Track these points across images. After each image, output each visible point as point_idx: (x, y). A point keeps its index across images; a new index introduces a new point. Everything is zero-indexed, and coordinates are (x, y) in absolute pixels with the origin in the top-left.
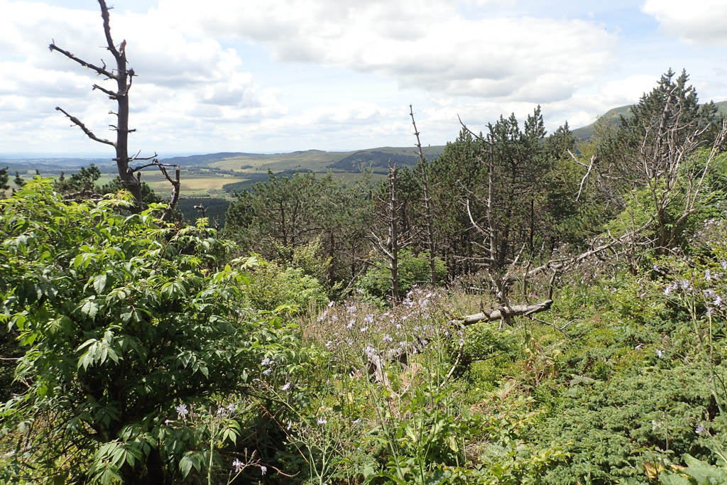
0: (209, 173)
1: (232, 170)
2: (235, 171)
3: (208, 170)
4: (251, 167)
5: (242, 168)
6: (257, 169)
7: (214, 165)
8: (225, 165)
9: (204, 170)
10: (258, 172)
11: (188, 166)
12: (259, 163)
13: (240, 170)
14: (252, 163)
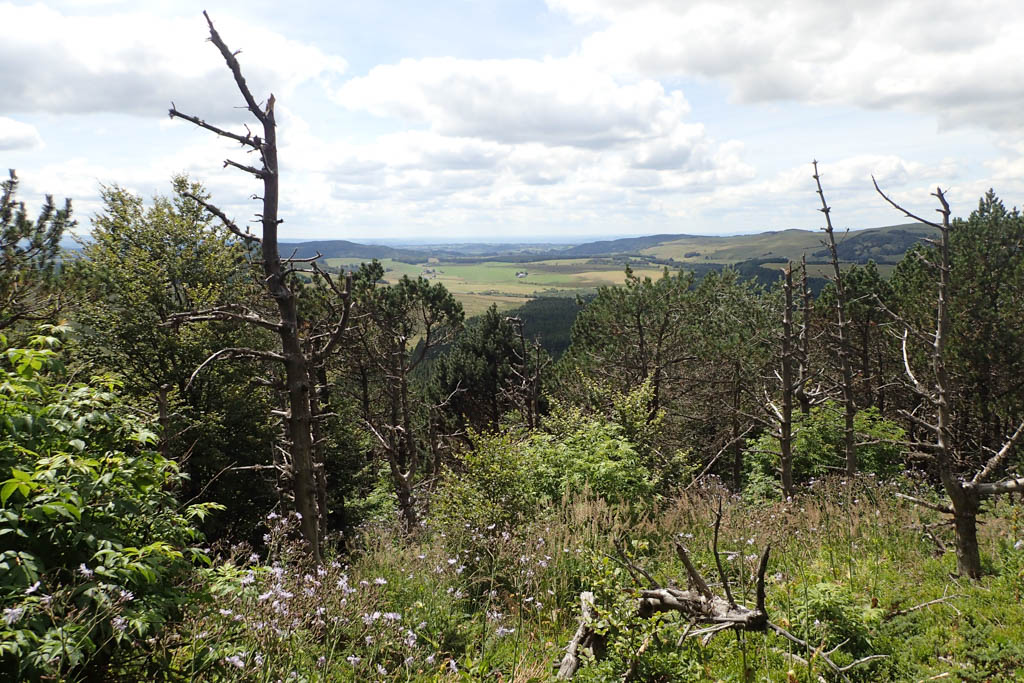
0: (639, 263)
1: (671, 259)
2: (676, 260)
3: (639, 259)
4: (698, 255)
5: (686, 256)
6: (707, 258)
7: (646, 252)
8: (663, 252)
9: (633, 259)
10: (708, 262)
11: (613, 254)
12: (710, 250)
13: (682, 259)
14: (700, 249)
